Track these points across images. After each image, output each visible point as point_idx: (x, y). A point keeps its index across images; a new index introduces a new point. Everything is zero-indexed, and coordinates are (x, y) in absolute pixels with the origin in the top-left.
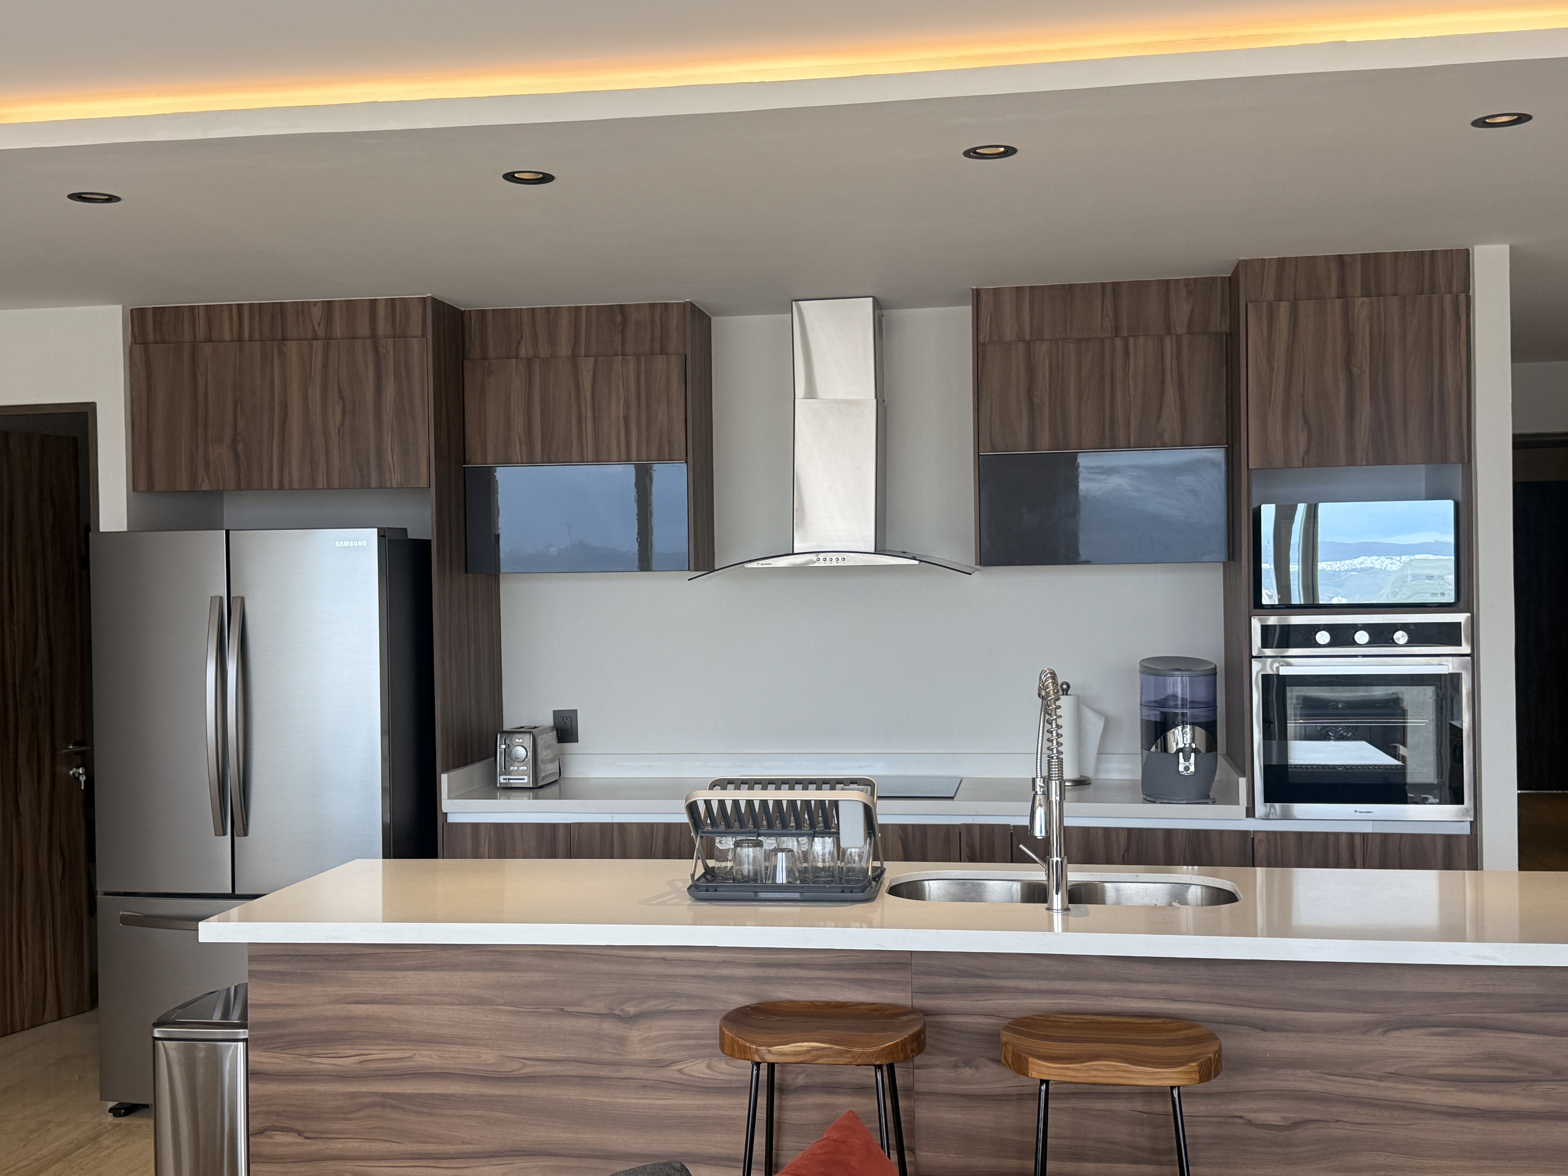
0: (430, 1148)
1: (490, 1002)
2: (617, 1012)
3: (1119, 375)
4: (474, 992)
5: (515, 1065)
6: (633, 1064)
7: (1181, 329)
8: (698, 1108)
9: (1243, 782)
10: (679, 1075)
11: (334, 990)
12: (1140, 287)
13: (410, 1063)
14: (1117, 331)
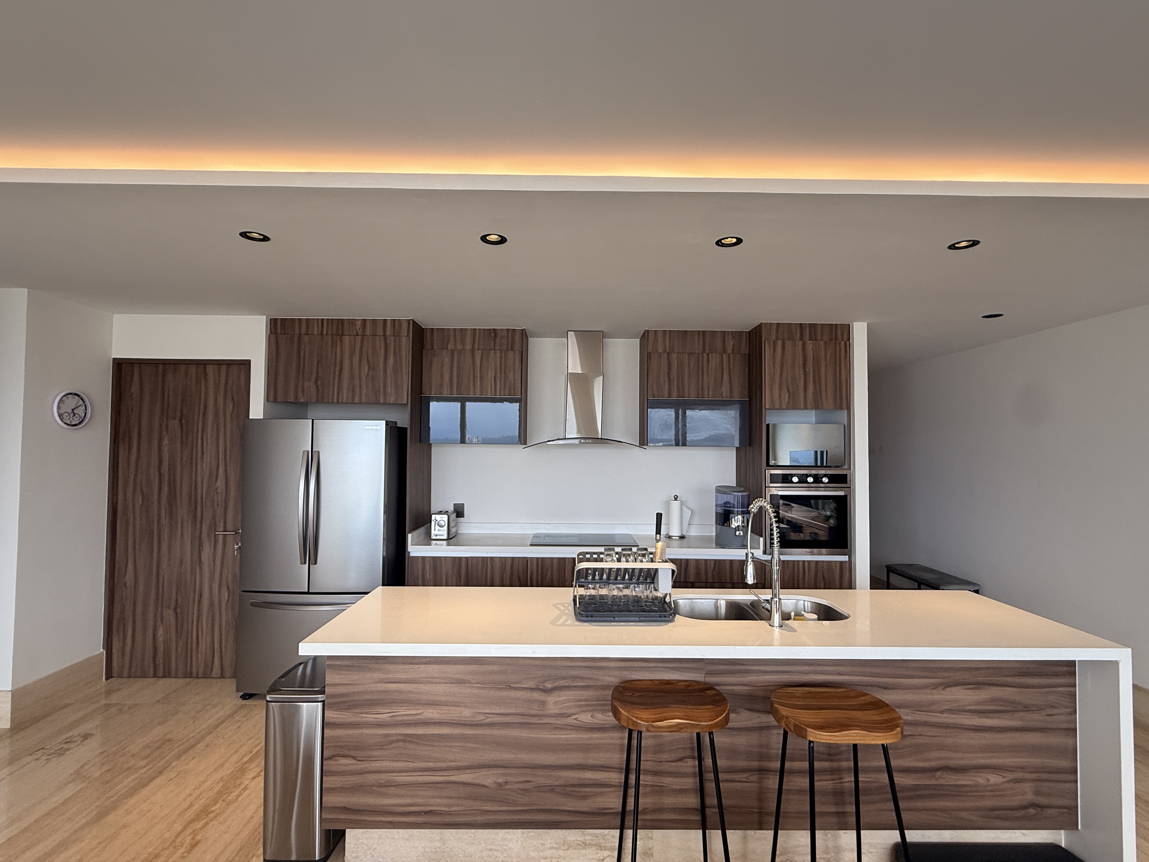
0: (431, 765)
1: (468, 682)
2: (541, 687)
3: (705, 368)
4: (459, 676)
5: (482, 717)
6: (549, 716)
7: (730, 352)
8: (586, 739)
9: (761, 539)
10: (575, 722)
11: (376, 675)
12: (713, 333)
13: (420, 717)
14: (704, 351)
